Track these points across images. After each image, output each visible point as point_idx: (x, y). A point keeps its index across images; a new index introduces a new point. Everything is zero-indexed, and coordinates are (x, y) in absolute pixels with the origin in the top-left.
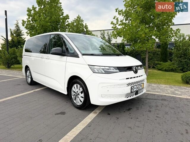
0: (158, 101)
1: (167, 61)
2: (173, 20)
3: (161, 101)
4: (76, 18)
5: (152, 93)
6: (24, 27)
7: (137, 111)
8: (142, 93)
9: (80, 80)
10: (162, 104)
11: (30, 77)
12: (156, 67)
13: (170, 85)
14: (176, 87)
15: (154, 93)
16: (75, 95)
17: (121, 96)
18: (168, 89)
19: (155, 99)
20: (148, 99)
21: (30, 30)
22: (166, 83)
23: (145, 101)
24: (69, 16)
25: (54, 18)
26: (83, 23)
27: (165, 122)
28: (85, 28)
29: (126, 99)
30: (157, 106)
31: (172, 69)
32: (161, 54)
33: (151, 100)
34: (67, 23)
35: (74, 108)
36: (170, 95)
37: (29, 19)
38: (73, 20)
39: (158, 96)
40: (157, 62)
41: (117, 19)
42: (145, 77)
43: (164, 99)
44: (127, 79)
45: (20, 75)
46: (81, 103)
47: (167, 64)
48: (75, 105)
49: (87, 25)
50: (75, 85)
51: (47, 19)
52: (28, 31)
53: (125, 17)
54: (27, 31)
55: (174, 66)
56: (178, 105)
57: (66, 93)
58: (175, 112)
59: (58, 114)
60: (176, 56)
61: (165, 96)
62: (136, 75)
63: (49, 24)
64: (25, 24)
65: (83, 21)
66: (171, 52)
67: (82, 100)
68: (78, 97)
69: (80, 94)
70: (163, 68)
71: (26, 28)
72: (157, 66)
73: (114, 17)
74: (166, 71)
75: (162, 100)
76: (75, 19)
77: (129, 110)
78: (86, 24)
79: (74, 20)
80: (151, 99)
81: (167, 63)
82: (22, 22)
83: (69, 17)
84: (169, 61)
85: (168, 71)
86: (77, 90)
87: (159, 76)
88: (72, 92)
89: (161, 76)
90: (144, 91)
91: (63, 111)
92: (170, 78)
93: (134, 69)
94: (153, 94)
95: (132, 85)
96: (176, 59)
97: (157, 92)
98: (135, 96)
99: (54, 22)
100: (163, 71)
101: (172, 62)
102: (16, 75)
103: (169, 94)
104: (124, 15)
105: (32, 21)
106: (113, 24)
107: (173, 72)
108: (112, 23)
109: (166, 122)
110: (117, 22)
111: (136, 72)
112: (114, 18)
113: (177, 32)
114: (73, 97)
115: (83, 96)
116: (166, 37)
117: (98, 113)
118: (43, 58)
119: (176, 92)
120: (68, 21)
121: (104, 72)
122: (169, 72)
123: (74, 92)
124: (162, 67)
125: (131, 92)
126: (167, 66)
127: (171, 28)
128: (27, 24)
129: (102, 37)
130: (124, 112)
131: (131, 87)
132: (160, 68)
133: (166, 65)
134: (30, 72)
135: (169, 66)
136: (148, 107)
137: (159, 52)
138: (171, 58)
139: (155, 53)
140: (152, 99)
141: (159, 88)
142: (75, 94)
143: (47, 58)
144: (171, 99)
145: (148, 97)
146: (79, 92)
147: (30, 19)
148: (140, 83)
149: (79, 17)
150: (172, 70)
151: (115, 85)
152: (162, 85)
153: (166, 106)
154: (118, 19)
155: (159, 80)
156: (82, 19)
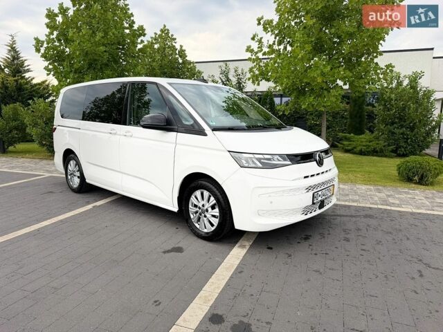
0: (358, 219)
1: (362, 132)
2: (380, 45)
3: (363, 220)
4: (159, 33)
5: (343, 203)
6: (40, 54)
7: (323, 240)
8: (331, 205)
9: (209, 182)
10: (368, 225)
11: (78, 174)
12: (339, 145)
13: (375, 185)
14: (389, 190)
15: (347, 203)
16: (196, 212)
17: (294, 211)
18: (374, 195)
19: (352, 216)
20: (338, 216)
21: (54, 61)
22: (367, 181)
23: (334, 219)
24: (145, 30)
25: (113, 34)
26: (174, 44)
27: (379, 258)
28: (181, 57)
29: (304, 217)
30: (359, 230)
31: (374, 149)
32: (351, 118)
33: (345, 218)
34: (140, 46)
35: (196, 238)
36: (380, 207)
37: (52, 37)
38: (152, 38)
39: (357, 209)
40: (341, 134)
41: (260, 41)
42: (335, 171)
43: (368, 214)
44: (305, 177)
45: (40, 169)
46: (213, 229)
47: (364, 139)
48: (198, 234)
49: (183, 48)
50: (198, 193)
51: (98, 38)
52: (50, 64)
53: (278, 38)
54: (46, 63)
55: (378, 144)
56: (398, 227)
57: (175, 209)
58: (394, 239)
59: (168, 251)
60: (384, 121)
61: (370, 208)
62: (320, 170)
63: (103, 49)
64: (41, 46)
65: (175, 39)
66: (372, 112)
67: (216, 221)
68: (205, 216)
69: (210, 209)
70: (355, 148)
71: (45, 57)
72: (342, 144)
73: (252, 36)
74: (361, 153)
75: (366, 216)
76: (156, 34)
77: (307, 238)
78: (181, 46)
79: (154, 36)
80: (344, 216)
81: (362, 136)
82: (34, 42)
83: (146, 32)
84: (368, 132)
85: (365, 155)
86: (202, 203)
87: (348, 166)
88: (190, 206)
89: (353, 166)
90: (334, 201)
91: (177, 246)
92: (373, 170)
93: (318, 158)
94: (345, 206)
95: (315, 190)
96: (382, 127)
97: (353, 201)
98: (319, 212)
99: (112, 45)
100: (355, 153)
101: (374, 134)
102: (32, 171)
103: (377, 204)
104: (276, 32)
105: (59, 40)
106: (252, 51)
107: (376, 156)
108: (249, 49)
109: (381, 258)
110: (260, 48)
111: (320, 163)
112: (253, 39)
113: (388, 71)
114: (192, 216)
115: (218, 214)
116: (365, 83)
117: (248, 247)
118: (115, 134)
119: (391, 200)
120: (142, 41)
121: (261, 166)
122: (368, 155)
123: (196, 206)
124: (353, 146)
125: (313, 203)
126: (364, 144)
127: (377, 63)
128: (46, 48)
129: (224, 80)
130: (299, 243)
131: (313, 194)
132: (349, 148)
133: (362, 142)
134: (78, 164)
135: (368, 143)
136: (343, 233)
137: (346, 111)
138: (371, 124)
139: (338, 113)
140: (347, 216)
141: (356, 193)
142: (198, 209)
143: (127, 134)
144: (382, 215)
145: (338, 212)
146: (207, 206)
147: (53, 35)
148: (329, 185)
149: (165, 31)
150: (375, 153)
151: (283, 191)
152: (360, 186)
153: (376, 229)
154: (263, 40)
155: (350, 175)
156: (172, 35)
